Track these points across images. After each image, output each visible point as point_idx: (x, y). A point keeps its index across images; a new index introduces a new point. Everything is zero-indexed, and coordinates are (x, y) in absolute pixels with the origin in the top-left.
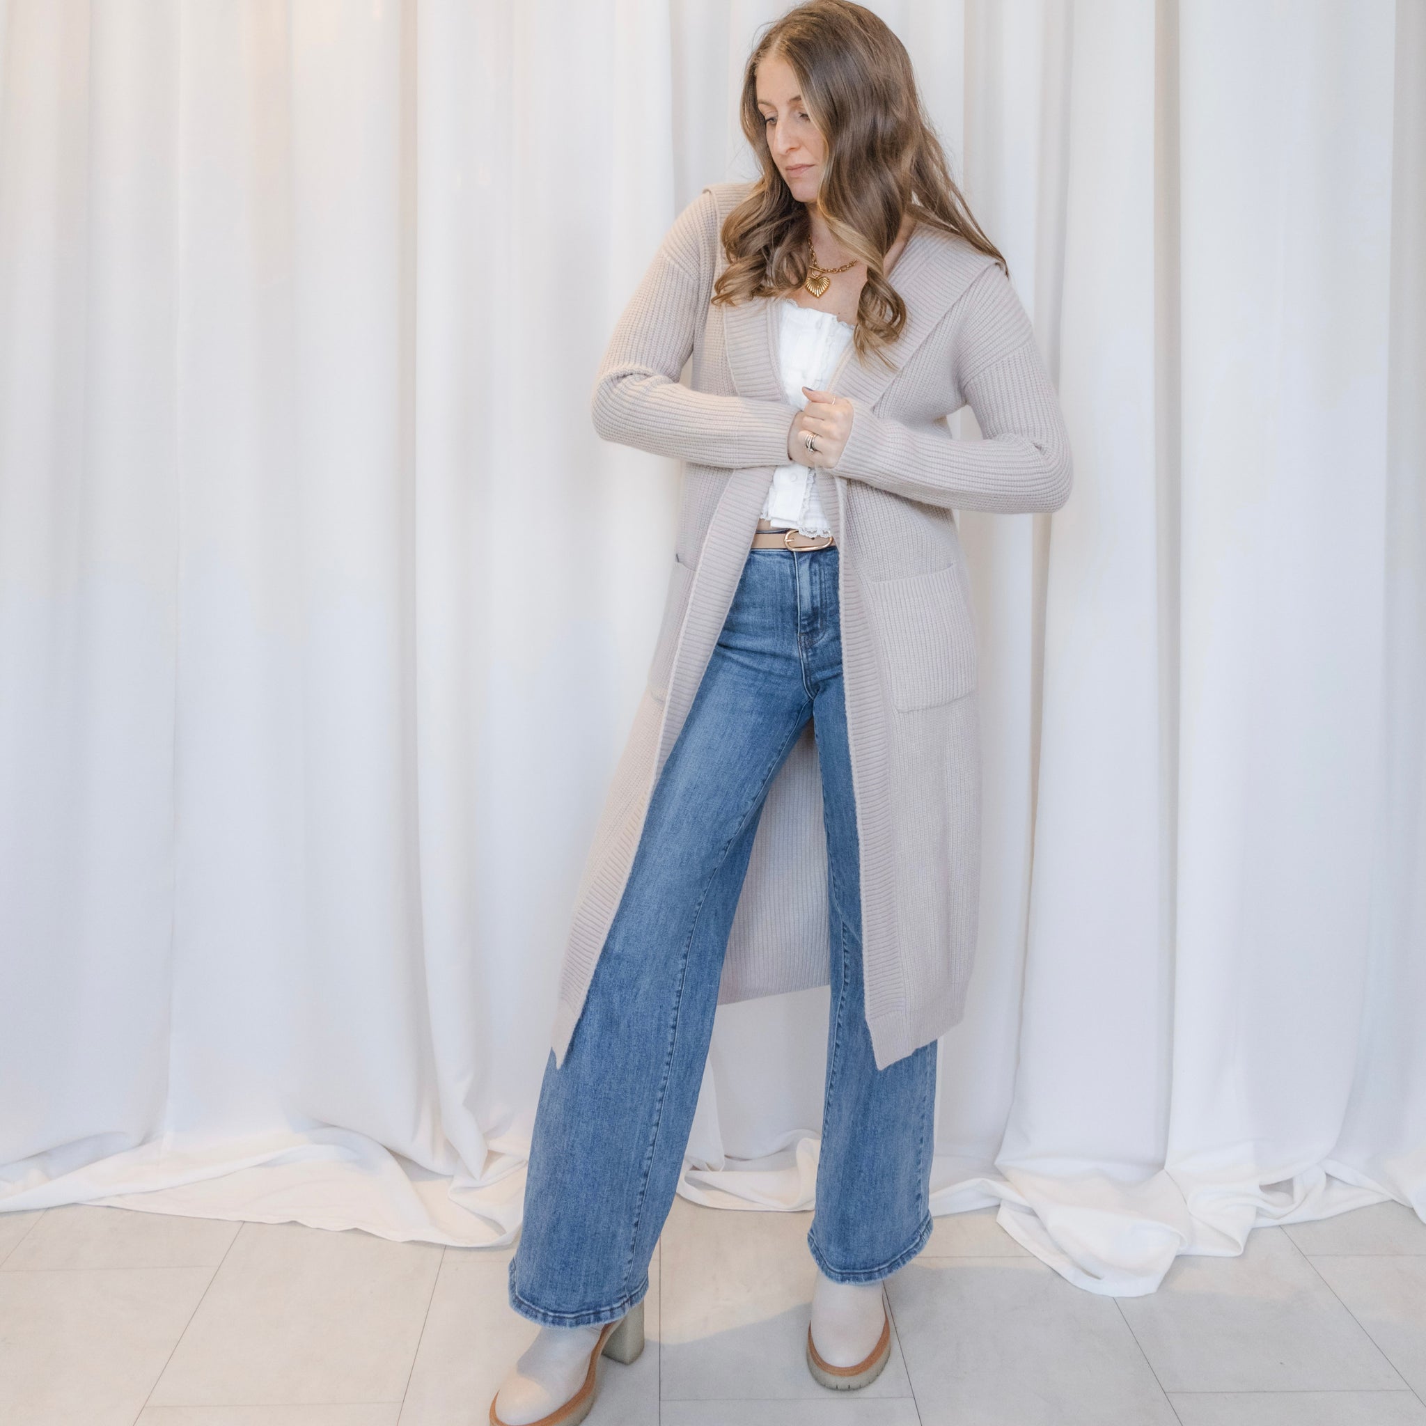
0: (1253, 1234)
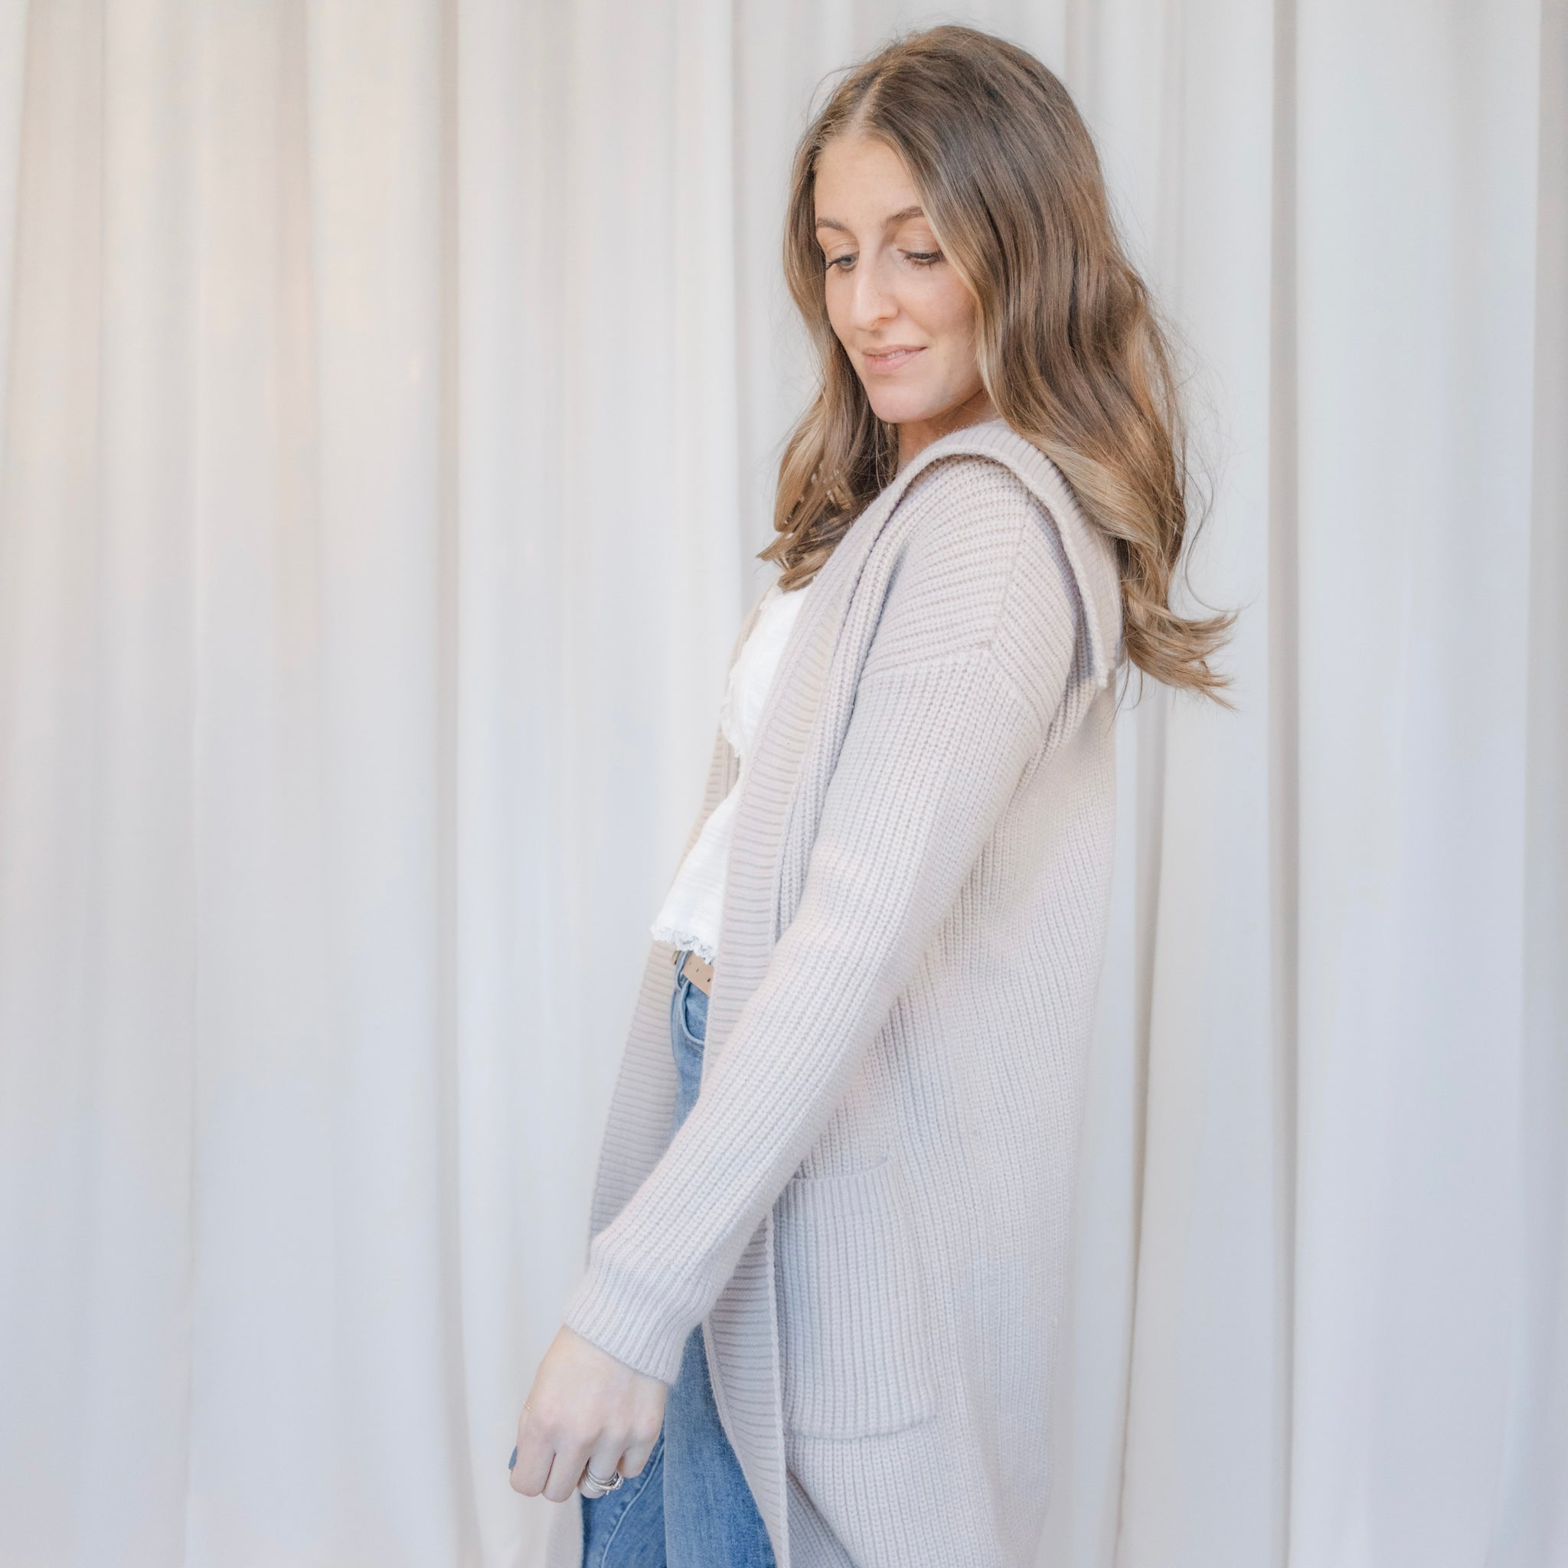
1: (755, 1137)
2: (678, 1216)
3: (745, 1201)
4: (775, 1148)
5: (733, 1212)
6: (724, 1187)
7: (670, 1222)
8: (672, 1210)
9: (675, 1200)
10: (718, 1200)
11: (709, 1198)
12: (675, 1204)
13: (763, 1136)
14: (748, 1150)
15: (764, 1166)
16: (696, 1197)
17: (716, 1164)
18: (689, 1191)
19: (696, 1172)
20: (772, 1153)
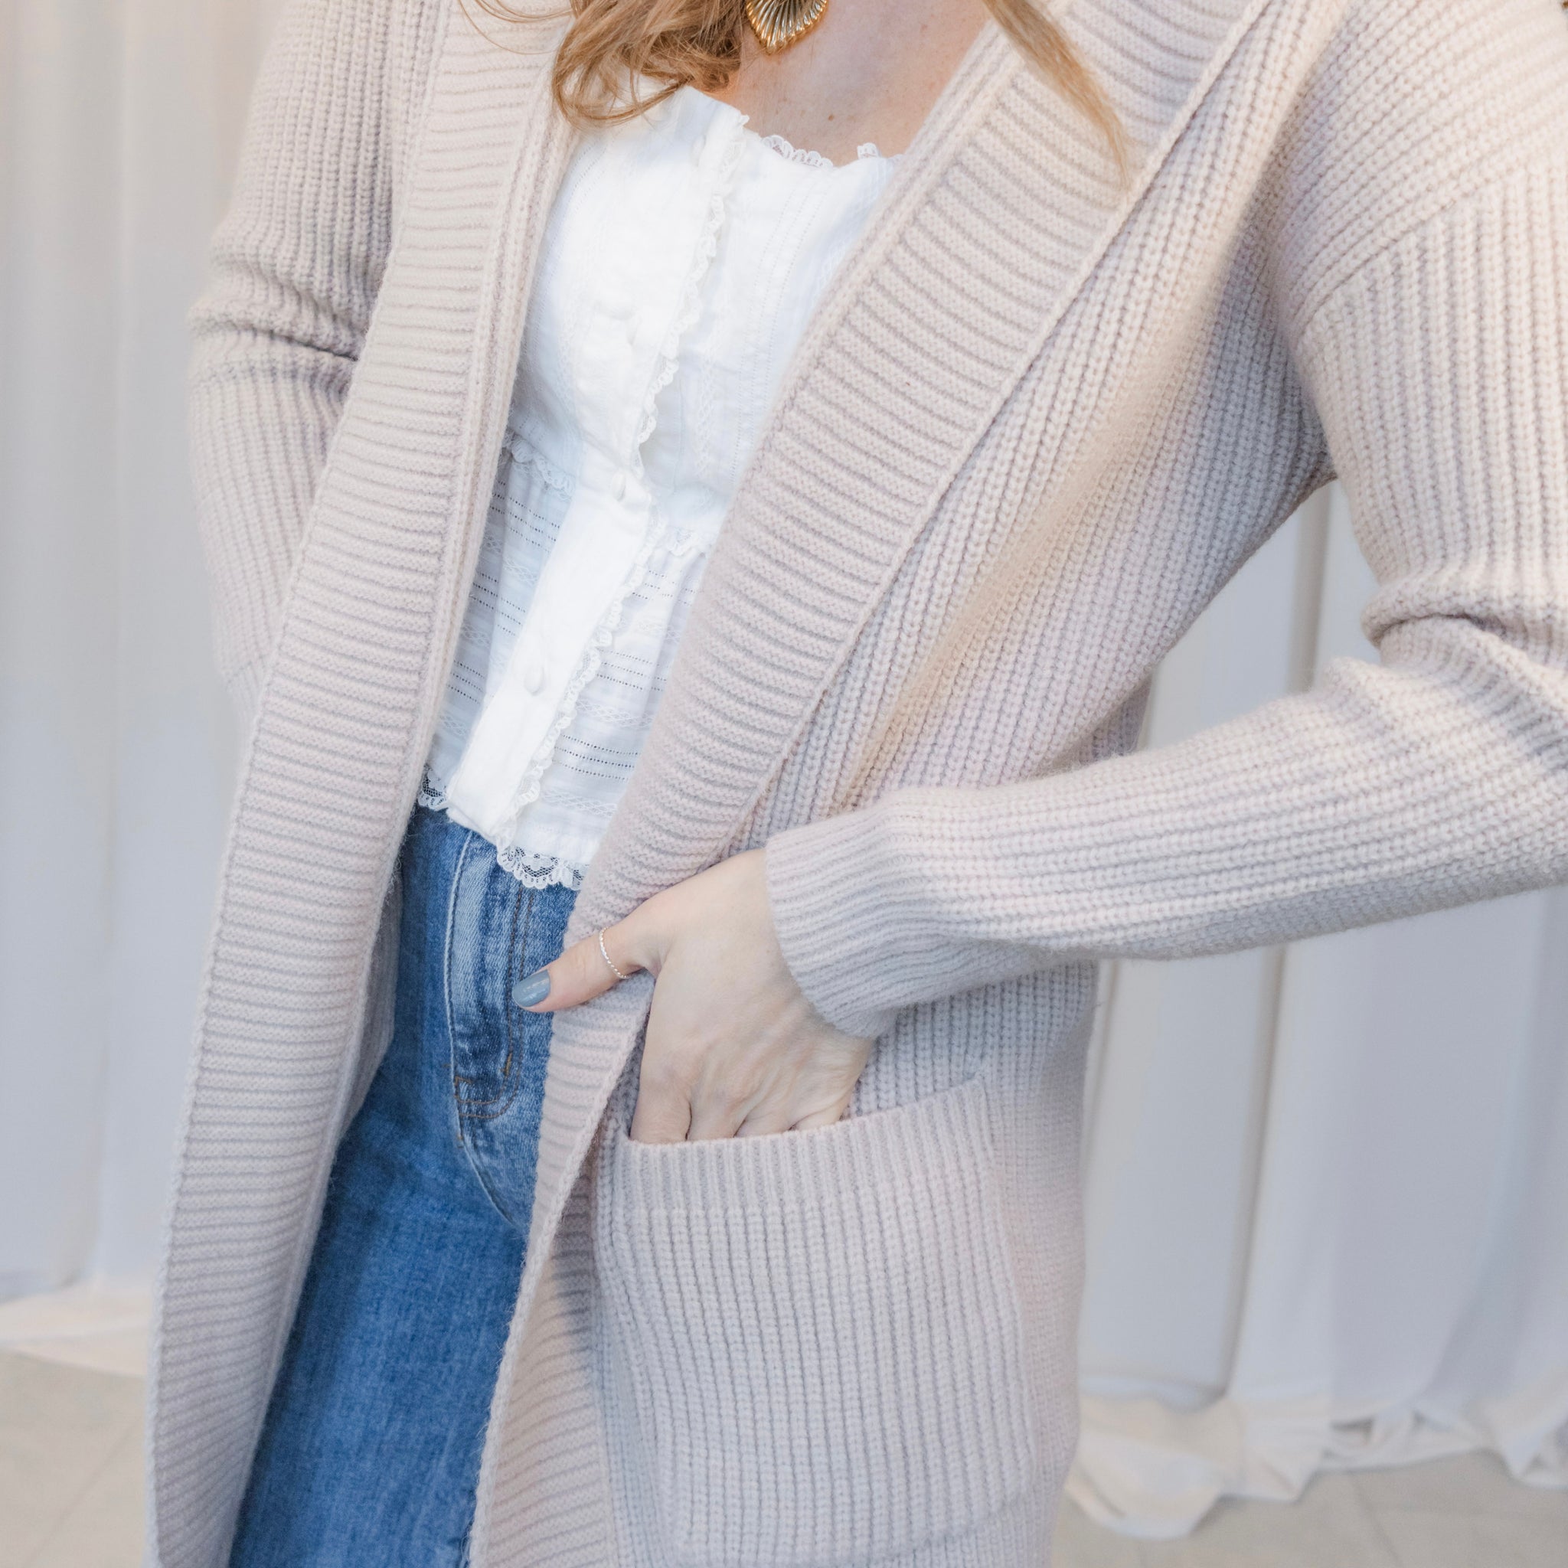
0: (1315, 1479)
1: (1203, 857)
2: (1006, 857)
3: (1113, 929)
4: (1221, 897)
5: (1082, 926)
6: (1100, 883)
7: (988, 853)
8: (1005, 841)
9: (1022, 833)
10: (1077, 891)
11: (1068, 878)
12: (1016, 839)
13: (1217, 866)
14: (1176, 866)
15: (1183, 908)
16: (1051, 857)
17: (1116, 843)
18: (1051, 841)
19: (1082, 825)
20: (1211, 899)
